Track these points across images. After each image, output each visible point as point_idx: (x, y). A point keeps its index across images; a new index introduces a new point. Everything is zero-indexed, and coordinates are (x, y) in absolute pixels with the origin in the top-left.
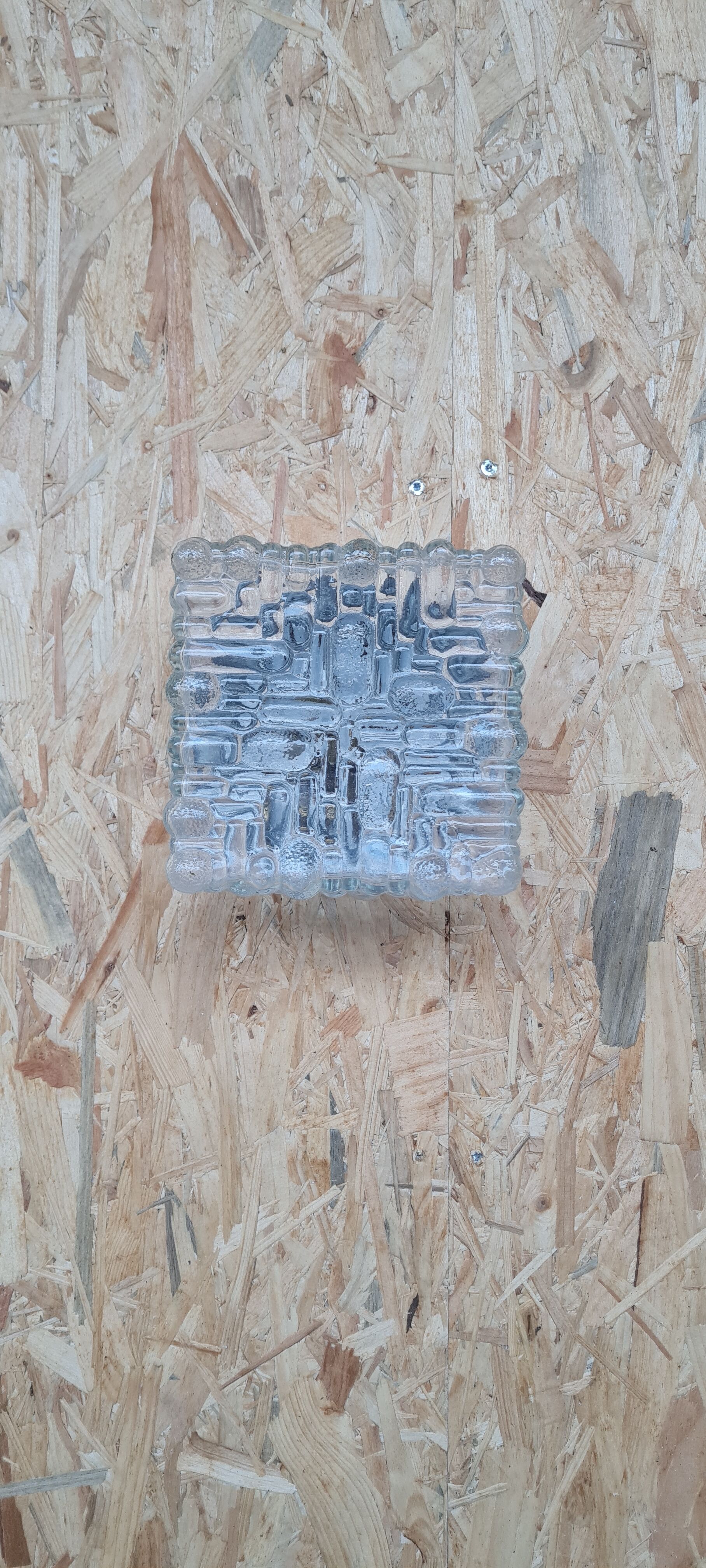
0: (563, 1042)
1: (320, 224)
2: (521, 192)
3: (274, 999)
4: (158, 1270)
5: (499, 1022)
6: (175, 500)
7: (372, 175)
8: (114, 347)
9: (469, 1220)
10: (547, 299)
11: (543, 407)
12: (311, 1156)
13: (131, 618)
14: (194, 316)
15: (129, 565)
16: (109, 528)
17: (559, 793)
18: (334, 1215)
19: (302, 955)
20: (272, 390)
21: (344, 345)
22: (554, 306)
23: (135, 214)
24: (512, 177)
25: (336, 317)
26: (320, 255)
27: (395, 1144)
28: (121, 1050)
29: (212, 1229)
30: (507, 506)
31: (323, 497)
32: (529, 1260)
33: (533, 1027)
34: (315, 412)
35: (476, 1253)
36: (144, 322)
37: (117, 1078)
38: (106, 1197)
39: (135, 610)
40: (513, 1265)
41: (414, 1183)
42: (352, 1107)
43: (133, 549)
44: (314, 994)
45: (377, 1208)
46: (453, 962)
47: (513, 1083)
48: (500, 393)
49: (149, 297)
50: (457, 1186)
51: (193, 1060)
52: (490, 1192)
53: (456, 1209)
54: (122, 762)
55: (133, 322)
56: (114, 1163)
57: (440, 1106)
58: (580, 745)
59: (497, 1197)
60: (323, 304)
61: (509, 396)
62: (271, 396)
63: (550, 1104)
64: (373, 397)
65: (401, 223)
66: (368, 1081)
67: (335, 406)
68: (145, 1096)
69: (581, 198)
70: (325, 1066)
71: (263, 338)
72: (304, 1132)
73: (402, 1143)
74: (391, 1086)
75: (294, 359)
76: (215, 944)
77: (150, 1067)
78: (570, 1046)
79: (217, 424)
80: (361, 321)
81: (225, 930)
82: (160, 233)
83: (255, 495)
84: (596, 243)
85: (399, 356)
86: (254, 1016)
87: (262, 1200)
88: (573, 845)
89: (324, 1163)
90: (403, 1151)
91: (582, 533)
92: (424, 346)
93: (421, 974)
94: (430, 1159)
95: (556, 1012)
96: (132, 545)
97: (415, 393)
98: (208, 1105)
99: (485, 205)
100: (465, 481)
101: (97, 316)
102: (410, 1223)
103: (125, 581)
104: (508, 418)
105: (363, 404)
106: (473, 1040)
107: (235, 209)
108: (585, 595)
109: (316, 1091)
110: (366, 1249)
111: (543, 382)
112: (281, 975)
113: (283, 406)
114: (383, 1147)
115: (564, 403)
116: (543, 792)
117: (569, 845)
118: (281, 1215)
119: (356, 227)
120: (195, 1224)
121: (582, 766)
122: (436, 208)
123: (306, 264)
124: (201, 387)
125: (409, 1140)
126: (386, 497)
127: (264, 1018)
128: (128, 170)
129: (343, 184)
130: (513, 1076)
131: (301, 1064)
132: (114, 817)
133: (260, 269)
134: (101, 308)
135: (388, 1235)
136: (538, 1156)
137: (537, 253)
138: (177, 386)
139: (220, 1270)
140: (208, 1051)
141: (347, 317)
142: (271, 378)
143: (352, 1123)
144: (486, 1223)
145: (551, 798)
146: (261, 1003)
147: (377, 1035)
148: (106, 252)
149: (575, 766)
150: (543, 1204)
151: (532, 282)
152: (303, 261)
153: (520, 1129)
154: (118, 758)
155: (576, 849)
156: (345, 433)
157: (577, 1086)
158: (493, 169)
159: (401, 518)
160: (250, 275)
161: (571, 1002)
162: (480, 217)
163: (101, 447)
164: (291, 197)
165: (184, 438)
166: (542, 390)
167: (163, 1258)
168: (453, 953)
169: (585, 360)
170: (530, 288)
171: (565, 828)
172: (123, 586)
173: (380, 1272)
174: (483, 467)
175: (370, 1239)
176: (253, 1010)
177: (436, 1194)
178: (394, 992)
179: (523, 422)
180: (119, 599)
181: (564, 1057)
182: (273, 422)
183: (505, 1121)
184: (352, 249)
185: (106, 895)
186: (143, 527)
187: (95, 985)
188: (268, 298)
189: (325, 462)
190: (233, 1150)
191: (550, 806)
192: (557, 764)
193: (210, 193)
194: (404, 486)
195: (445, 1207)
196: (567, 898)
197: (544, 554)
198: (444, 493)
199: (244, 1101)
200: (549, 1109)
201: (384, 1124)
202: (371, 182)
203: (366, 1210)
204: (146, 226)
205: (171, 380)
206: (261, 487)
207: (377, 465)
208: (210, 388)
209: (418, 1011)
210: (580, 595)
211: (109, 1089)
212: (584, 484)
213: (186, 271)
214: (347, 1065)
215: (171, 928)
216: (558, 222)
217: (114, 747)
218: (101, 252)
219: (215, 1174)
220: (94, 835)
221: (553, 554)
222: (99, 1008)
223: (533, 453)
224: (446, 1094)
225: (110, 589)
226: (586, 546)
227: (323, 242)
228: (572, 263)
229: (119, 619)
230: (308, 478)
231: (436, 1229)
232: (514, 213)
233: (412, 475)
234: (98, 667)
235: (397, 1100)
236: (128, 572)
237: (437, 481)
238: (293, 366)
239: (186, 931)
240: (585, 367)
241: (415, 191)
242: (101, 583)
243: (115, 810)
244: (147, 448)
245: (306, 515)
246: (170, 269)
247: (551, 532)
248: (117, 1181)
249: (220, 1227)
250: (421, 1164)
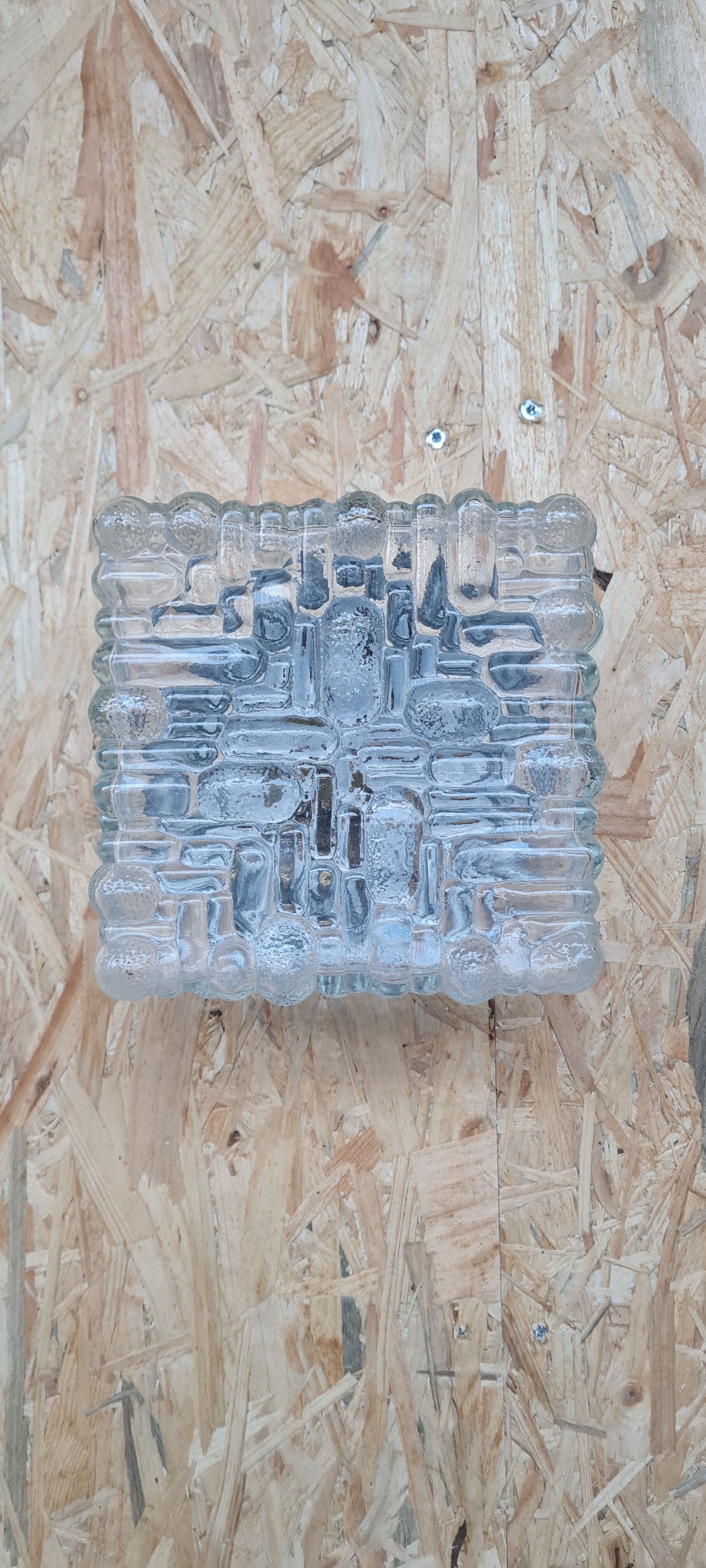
0: (652, 1173)
1: (301, 101)
2: (563, 50)
3: (263, 1121)
4: (115, 1491)
5: (565, 1147)
6: (118, 466)
7: (368, 36)
8: (36, 270)
9: (531, 1419)
10: (602, 188)
11: (600, 328)
12: (316, 1334)
13: (64, 620)
14: (139, 225)
15: (60, 551)
16: (33, 504)
17: (636, 837)
18: (348, 1414)
19: (297, 1061)
20: (242, 318)
21: (335, 255)
22: (612, 195)
23: (60, 99)
24: (551, 32)
25: (324, 220)
26: (302, 141)
27: (429, 1315)
28: (60, 1194)
29: (185, 1436)
30: (556, 459)
31: (313, 455)
32: (615, 1472)
33: (611, 1154)
34: (299, 344)
35: (542, 1464)
36: (74, 235)
37: (55, 1232)
38: (44, 1392)
39: (69, 610)
40: (593, 1480)
41: (457, 1369)
42: (370, 1266)
43: (65, 530)
44: (315, 1113)
45: (407, 1404)
46: (500, 1068)
47: (587, 1230)
48: (544, 311)
49: (80, 203)
50: (514, 1372)
51: (155, 1206)
52: (559, 1380)
53: (514, 1404)
54: (55, 809)
55: (60, 236)
56: (54, 1347)
57: (489, 1264)
58: (662, 773)
59: (570, 1387)
60: (307, 204)
61: (555, 315)
62: (242, 325)
63: (636, 1259)
64: (376, 322)
65: (407, 96)
66: (391, 1231)
67: (326, 335)
68: (93, 1255)
69: (644, 56)
70: (332, 1210)
71: (230, 250)
72: (306, 1301)
73: (439, 1314)
74: (422, 1236)
75: (270, 277)
76: (182, 1049)
77: (99, 1216)
78: (662, 1178)
79: (171, 364)
80: (357, 224)
81: (195, 1029)
82: (93, 121)
83: (223, 455)
84: (665, 112)
85: (408, 267)
86: (236, 1145)
87: (252, 1394)
88: (658, 907)
89: (335, 1343)
90: (439, 1325)
91: (658, 491)
92: (441, 253)
93: (458, 1085)
94: (477, 1336)
95: (642, 1132)
96: (64, 524)
97: (432, 316)
98: (177, 1267)
99: (516, 69)
100: (501, 428)
101: (14, 230)
102: (452, 1424)
103: (55, 573)
104: (555, 344)
105: (363, 331)
106: (530, 1172)
107: (190, 87)
108: (665, 574)
109: (321, 1245)
110: (393, 1459)
111: (600, 295)
112: (272, 1090)
113: (258, 338)
114: (413, 1320)
115: (629, 321)
116: (615, 836)
117: (652, 906)
118: (278, 1414)
119: (348, 104)
120: (163, 1429)
121: (666, 800)
122: (453, 74)
123: (284, 153)
124: (149, 316)
125: (448, 1310)
126: (396, 453)
127: (249, 1147)
128: (52, 43)
129: (330, 49)
130: (586, 1222)
131: (300, 1208)
132: (46, 882)
133: (225, 162)
134: (18, 220)
135: (423, 1440)
136: (622, 1330)
137: (587, 128)
138: (119, 316)
139: (197, 1491)
140: (176, 1193)
141: (339, 219)
142: (241, 302)
143: (370, 1288)
144: (555, 1422)
145: (627, 845)
146: (245, 1127)
147: (401, 1167)
148: (24, 148)
149: (656, 801)
150: (632, 1396)
151: (581, 166)
152: (281, 149)
153: (598, 1294)
154: (50, 805)
155: (661, 912)
156: (340, 370)
157: (673, 1233)
158: (526, 22)
159: (416, 479)
160: (212, 169)
161: (662, 1119)
162: (510, 85)
163: (21, 399)
164: (262, 69)
165: (129, 383)
166: (599, 306)
167: (121, 1475)
168: (501, 1055)
169: (656, 264)
170: (580, 173)
171: (646, 884)
172: (53, 578)
173: (412, 1490)
174: (524, 409)
175: (399, 1446)
176: (234, 1137)
177: (486, 1383)
178: (422, 1110)
179: (576, 348)
180: (48, 596)
181: (655, 1194)
182: (245, 358)
183: (576, 1283)
184: (344, 131)
185: (37, 987)
186: (78, 500)
187: (24, 1107)
188: (235, 199)
189: (314, 409)
190: (212, 1327)
191: (625, 855)
192: (634, 799)
193: (158, 68)
194: (419, 437)
195: (498, 1402)
196: (651, 978)
197: (608, 520)
198: (472, 445)
199: (224, 1261)
200: (636, 1265)
201: (413, 1288)
202: (366, 45)
203: (392, 1407)
204: (75, 113)
205: (111, 309)
206: (231, 444)
207: (383, 411)
208: (161, 317)
209: (456, 1135)
210: (657, 574)
211: (45, 1246)
212: (658, 426)
213: (128, 169)
214: (362, 1209)
215: (123, 1029)
216: (614, 88)
217: (45, 790)
218: (17, 148)
219: (188, 1361)
220: (21, 908)
221: (619, 520)
222: (30, 1138)
223: (588, 387)
224: (497, 1247)
225: (35, 583)
226: (663, 508)
227: (306, 124)
228: (634, 139)
229: (48, 622)
230: (292, 430)
231: (487, 1432)
232: (556, 78)
233: (429, 423)
234: (21, 686)
235: (430, 1256)
236: (58, 560)
237: (463, 428)
238: (270, 284)
239: (143, 1032)
240: (656, 273)
241: (425, 55)
242: (24, 576)
243: (47, 874)
244: (81, 397)
245: (291, 479)
246: (107, 167)
247: (616, 491)
248: (58, 1370)
249: (196, 1432)
250: (465, 1343)
